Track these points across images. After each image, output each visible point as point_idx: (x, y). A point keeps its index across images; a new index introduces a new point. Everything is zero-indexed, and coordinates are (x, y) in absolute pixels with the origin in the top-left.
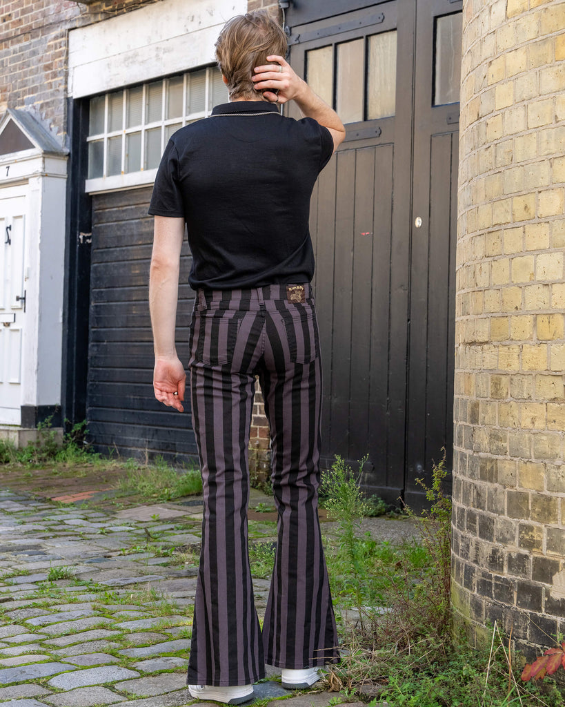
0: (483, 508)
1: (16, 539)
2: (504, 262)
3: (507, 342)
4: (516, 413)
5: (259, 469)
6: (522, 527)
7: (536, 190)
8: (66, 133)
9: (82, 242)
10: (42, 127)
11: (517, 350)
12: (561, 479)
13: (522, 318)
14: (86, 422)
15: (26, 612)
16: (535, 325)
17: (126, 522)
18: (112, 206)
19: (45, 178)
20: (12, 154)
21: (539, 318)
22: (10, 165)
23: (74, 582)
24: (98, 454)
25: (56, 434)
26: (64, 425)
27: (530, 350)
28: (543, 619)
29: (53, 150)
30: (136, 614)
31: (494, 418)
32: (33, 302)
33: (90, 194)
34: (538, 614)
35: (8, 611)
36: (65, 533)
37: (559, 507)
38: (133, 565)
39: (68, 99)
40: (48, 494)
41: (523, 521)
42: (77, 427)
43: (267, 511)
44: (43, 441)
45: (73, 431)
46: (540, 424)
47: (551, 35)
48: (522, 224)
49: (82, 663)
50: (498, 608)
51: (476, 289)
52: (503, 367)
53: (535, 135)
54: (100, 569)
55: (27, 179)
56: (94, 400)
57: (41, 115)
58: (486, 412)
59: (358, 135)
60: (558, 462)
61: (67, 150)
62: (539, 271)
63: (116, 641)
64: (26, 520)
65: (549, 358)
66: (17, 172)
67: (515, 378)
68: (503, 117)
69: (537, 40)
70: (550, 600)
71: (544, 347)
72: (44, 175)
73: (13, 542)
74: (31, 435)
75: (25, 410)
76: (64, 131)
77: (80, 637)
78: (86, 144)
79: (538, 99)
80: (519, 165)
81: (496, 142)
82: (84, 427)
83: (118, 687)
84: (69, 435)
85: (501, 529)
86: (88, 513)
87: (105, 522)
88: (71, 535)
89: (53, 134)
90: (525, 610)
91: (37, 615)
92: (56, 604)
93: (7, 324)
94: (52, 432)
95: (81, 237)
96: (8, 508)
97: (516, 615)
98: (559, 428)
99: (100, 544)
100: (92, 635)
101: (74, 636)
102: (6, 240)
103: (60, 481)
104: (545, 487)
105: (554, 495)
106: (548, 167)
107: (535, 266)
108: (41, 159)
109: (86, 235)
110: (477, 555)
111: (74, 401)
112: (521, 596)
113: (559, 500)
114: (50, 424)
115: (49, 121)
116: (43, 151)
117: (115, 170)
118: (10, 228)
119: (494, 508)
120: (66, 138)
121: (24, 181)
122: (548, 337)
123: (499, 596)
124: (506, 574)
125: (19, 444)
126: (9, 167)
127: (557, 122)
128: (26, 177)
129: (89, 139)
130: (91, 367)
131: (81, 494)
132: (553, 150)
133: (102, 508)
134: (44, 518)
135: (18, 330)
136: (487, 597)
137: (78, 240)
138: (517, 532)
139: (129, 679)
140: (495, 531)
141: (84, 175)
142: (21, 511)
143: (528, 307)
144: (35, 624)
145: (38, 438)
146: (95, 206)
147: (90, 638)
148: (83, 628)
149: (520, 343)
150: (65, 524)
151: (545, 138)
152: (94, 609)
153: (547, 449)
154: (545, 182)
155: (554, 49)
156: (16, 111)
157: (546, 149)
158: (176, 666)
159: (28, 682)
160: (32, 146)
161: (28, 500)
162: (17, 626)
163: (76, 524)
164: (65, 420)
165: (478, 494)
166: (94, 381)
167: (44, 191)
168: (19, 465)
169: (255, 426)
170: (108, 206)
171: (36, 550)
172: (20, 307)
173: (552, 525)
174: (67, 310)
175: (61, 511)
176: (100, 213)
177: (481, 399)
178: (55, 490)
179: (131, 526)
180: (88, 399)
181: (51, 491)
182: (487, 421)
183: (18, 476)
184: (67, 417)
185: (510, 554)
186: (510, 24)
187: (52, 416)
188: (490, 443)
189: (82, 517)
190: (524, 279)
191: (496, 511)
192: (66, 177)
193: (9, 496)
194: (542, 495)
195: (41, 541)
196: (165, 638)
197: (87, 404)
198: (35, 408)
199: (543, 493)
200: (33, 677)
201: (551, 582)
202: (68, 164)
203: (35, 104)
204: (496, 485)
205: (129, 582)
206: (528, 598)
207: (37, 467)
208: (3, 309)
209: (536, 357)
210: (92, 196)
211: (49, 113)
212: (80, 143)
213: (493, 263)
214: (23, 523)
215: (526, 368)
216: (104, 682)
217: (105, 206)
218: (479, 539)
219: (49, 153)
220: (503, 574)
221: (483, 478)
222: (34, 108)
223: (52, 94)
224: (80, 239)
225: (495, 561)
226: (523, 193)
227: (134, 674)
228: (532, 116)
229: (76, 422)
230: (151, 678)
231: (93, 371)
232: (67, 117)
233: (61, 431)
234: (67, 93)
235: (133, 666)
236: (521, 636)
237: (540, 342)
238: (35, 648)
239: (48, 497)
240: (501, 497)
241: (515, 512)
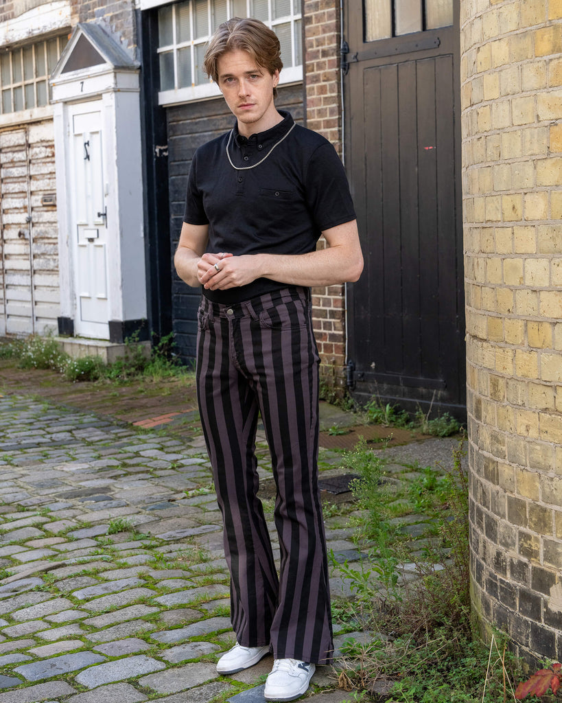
0: (488, 508)
1: (87, 480)
2: (497, 260)
3: (502, 344)
4: (512, 418)
5: (336, 385)
6: (521, 534)
7: (522, 191)
8: (136, 46)
9: (158, 155)
10: (113, 40)
11: (511, 354)
12: (554, 492)
13: (515, 321)
14: (173, 334)
15: (74, 583)
16: (526, 331)
17: (198, 452)
18: (185, 118)
19: (118, 93)
20: (85, 69)
21: (530, 325)
22: (84, 81)
23: (132, 535)
24: (184, 367)
25: (144, 348)
26: (151, 338)
27: (522, 356)
28: (542, 629)
29: (125, 65)
30: (178, 584)
31: (493, 419)
32: (114, 218)
33: (164, 106)
34: (538, 624)
35: (58, 581)
36: (138, 469)
37: (553, 519)
38: (193, 511)
39: (136, 11)
40: (129, 418)
41: (522, 528)
42: (164, 340)
43: (340, 434)
44: (131, 355)
45: (160, 344)
46: (533, 433)
47: (530, 28)
48: (511, 224)
49: (112, 653)
50: (504, 612)
51: (475, 282)
52: (499, 370)
53: (519, 133)
54: (161, 518)
55: (101, 95)
56: (180, 312)
57: (112, 27)
58: (487, 411)
59: (417, 46)
60: (551, 474)
61: (138, 63)
62: (528, 277)
63: (151, 621)
64: (103, 452)
65: (539, 366)
66: (91, 87)
67: (511, 383)
68: (491, 109)
69: (518, 32)
70: (548, 612)
71: (534, 355)
72: (116, 91)
73: (83, 484)
74: (120, 351)
75: (112, 325)
76: (134, 43)
77: (118, 616)
78: (157, 56)
79: (521, 95)
80: (506, 162)
81: (486, 134)
82: (171, 340)
83: (143, 682)
84: (156, 348)
85: (504, 533)
86: (165, 442)
87: (178, 452)
88: (142, 472)
89: (124, 46)
90: (527, 618)
91: (84, 585)
92: (106, 570)
93: (91, 240)
94: (140, 347)
95: (157, 150)
96: (89, 437)
97: (518, 620)
98: (551, 440)
99: (168, 484)
100: (131, 612)
101: (114, 613)
102: (85, 156)
103: (145, 401)
104: (540, 497)
105: (549, 506)
106: (532, 168)
107: (524, 271)
108: (113, 75)
109: (162, 148)
110: (485, 554)
111: (160, 314)
112: (523, 603)
113: (553, 512)
114: (137, 339)
115: (119, 34)
116: (113, 67)
117: (185, 82)
118: (88, 143)
119: (497, 510)
120: (136, 51)
121: (98, 97)
122: (539, 346)
123: (504, 599)
124: (509, 579)
125: (108, 360)
126: (82, 83)
127: (539, 121)
128: (99, 93)
129: (159, 50)
130: (175, 279)
131: (161, 417)
132: (537, 152)
133: (179, 434)
134: (120, 451)
135: (101, 246)
136: (494, 598)
137: (154, 154)
138: (517, 538)
139: (154, 673)
140: (498, 534)
141: (157, 88)
142: (101, 440)
143: (519, 312)
144: (80, 598)
145: (126, 352)
146: (170, 117)
147: (127, 618)
148: (124, 603)
149: (513, 347)
150: (140, 456)
151: (528, 137)
152: (140, 578)
153: (541, 460)
154: (529, 183)
155: (534, 43)
156: (87, 24)
157: (530, 149)
158: (203, 654)
159: (55, 678)
160: (104, 62)
161: (110, 425)
162: (63, 600)
163: (151, 455)
164: (152, 333)
165: (484, 493)
166: (177, 293)
167: (117, 106)
168: (108, 381)
169: (331, 343)
170: (182, 118)
171: (103, 494)
172: (102, 223)
173: (548, 537)
174: (147, 225)
175: (139, 439)
176: (174, 126)
177: (483, 397)
178: (138, 413)
179: (203, 458)
180: (174, 311)
181: (134, 414)
182: (488, 420)
183: (104, 396)
184: (154, 331)
185: (512, 560)
186: (494, 11)
187: (139, 331)
188: (492, 444)
189: (158, 446)
190: (514, 282)
191: (498, 514)
192: (139, 90)
193: (92, 422)
194: (538, 506)
195: (112, 481)
196: (199, 616)
197: (173, 316)
198: (122, 323)
199: (538, 503)
200: (61, 672)
201: (548, 594)
202: (140, 77)
203: (105, 16)
204: (498, 487)
205: (185, 534)
206: (529, 606)
207: (126, 382)
208: (86, 225)
209: (527, 365)
210: (165, 108)
211: (119, 25)
212: (151, 55)
213: (488, 261)
214: (99, 457)
215: (519, 374)
216: (129, 677)
217: (179, 119)
218: (486, 538)
219: (120, 68)
220: (506, 578)
221: (487, 477)
222: (104, 20)
223: (121, 7)
224: (156, 153)
225: (499, 563)
226: (511, 192)
227: (160, 665)
228: (516, 112)
229: (163, 335)
230: (176, 670)
231: (175, 283)
232: (136, 29)
233: (148, 344)
234: (135, 5)
235: (161, 655)
236: (524, 643)
237: (531, 349)
238: (74, 630)
239: (130, 422)
240: (502, 500)
241: (514, 518)
